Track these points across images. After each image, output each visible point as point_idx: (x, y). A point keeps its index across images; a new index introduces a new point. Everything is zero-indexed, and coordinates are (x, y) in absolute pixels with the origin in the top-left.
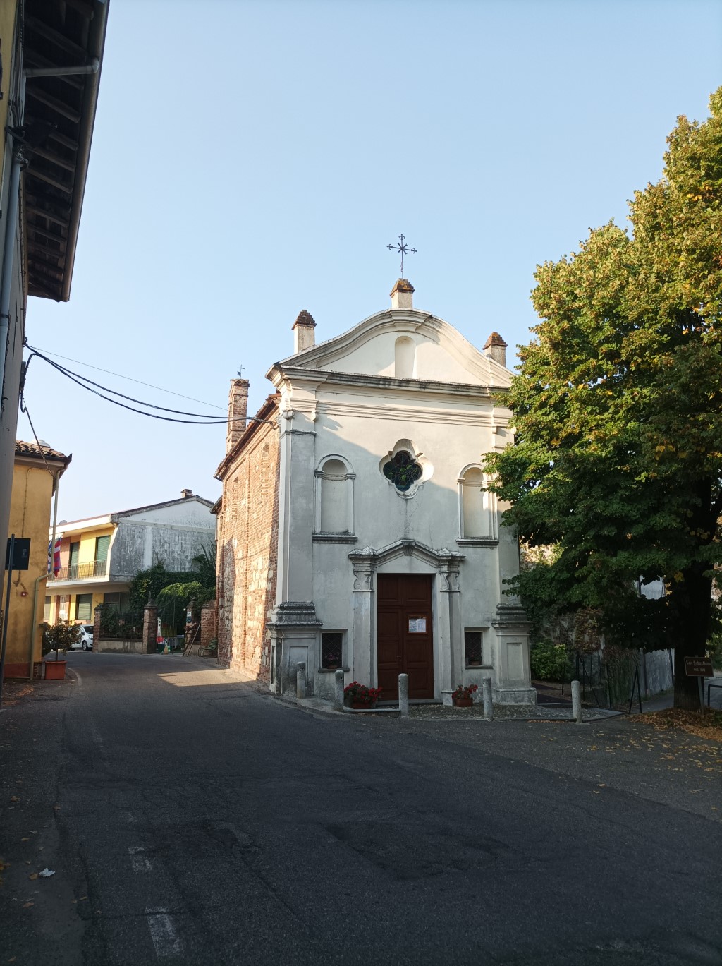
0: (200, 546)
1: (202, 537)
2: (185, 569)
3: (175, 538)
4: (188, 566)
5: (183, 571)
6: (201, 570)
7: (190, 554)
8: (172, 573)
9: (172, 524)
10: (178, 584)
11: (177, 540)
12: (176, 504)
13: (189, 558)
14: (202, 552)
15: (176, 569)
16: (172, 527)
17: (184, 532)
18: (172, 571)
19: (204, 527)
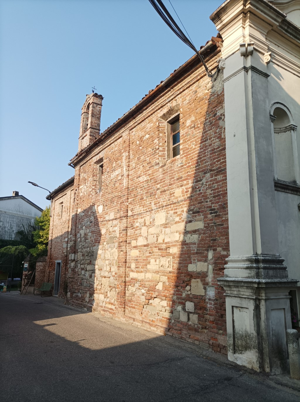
0: (22, 225)
1: (23, 220)
2: (12, 238)
3: (7, 219)
4: (13, 236)
5: (10, 239)
6: (21, 239)
7: (15, 229)
8: (4, 240)
9: (6, 211)
10: (11, 247)
11: (8, 221)
12: (8, 199)
13: (15, 232)
14: (23, 229)
15: (7, 238)
16: (5, 212)
17: (13, 216)
18: (3, 239)
19: (24, 214)
